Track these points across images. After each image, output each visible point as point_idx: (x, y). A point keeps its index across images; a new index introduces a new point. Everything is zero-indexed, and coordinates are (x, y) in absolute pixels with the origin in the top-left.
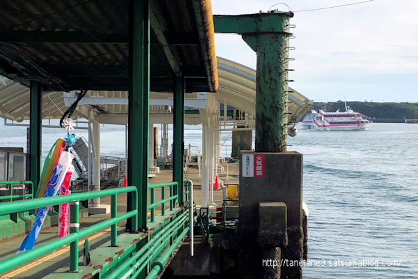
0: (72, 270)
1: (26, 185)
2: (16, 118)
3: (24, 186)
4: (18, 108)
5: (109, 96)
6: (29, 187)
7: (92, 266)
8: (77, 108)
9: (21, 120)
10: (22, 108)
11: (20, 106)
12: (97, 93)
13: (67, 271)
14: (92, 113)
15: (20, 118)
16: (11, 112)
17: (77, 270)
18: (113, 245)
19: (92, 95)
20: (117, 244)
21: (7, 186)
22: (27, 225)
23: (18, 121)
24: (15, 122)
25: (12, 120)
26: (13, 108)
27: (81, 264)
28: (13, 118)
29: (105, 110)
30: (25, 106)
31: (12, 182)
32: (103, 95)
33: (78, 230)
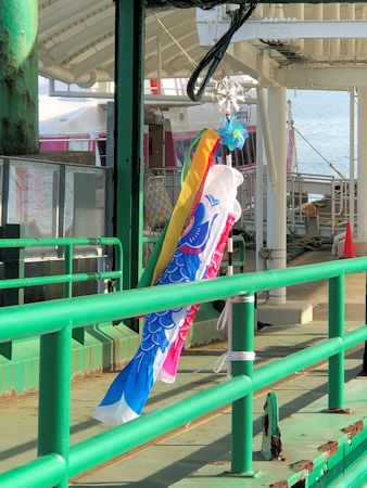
0: (238, 470)
1: (106, 248)
2: (77, 77)
3: (100, 251)
4: (81, 51)
5: (310, 18)
6: (112, 252)
7: (287, 463)
8: (230, 50)
9: (91, 83)
10: (91, 52)
11: (87, 48)
12: (279, 10)
13: (225, 474)
14: (266, 61)
15: (86, 78)
16: (64, 63)
17: (251, 472)
18: (334, 408)
19: (266, 13)
20: (343, 407)
21: (59, 252)
22: (106, 349)
23: (81, 85)
24: (75, 88)
25: (68, 83)
26: (70, 53)
27: (258, 456)
28: (71, 77)
29: (301, 53)
30: (100, 46)
31: (70, 241)
32: (295, 14)
33: (252, 367)
